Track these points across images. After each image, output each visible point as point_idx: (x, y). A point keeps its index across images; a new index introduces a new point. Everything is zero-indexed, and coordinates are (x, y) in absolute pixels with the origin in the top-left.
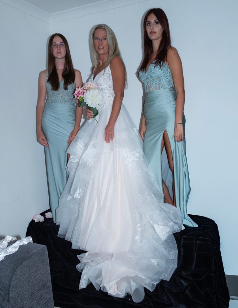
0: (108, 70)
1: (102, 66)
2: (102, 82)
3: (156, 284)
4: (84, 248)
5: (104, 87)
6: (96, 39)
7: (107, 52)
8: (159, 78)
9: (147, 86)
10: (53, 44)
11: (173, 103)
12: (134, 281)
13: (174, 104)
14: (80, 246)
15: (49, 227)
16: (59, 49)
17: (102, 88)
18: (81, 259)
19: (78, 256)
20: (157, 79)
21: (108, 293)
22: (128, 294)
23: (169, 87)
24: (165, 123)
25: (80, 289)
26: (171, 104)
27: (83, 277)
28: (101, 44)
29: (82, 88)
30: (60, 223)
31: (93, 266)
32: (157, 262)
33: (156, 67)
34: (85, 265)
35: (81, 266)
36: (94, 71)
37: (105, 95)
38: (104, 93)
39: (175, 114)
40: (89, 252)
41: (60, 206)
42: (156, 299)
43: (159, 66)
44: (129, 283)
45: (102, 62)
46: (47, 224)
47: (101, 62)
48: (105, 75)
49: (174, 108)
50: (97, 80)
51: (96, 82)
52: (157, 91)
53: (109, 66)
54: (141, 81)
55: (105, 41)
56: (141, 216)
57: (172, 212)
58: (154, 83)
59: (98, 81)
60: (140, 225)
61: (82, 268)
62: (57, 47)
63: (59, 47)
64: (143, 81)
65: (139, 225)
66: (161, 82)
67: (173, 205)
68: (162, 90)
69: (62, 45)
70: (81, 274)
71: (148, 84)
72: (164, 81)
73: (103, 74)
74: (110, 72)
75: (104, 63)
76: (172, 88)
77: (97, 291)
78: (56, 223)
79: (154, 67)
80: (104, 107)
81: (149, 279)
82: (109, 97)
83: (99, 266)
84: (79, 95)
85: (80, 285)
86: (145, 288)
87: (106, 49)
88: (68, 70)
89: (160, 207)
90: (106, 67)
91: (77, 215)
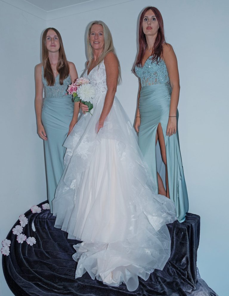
0: (102, 65)
1: (96, 61)
2: (97, 77)
3: (150, 274)
4: (80, 238)
5: (98, 82)
6: (92, 34)
7: (102, 47)
8: (156, 73)
9: (143, 81)
10: (47, 38)
11: (168, 97)
12: (128, 270)
13: (169, 99)
14: (75, 236)
15: (46, 217)
16: (53, 42)
17: (97, 83)
18: (77, 249)
19: (74, 246)
20: (154, 74)
21: (103, 282)
22: (122, 283)
23: (165, 82)
24: (159, 116)
25: (76, 278)
26: (166, 98)
27: (79, 266)
28: (97, 39)
29: (75, 84)
30: (57, 213)
31: (88, 256)
32: (150, 252)
33: (153, 63)
34: (81, 254)
35: (77, 256)
36: (88, 66)
37: (99, 89)
38: (98, 87)
39: (169, 108)
40: (84, 242)
41: (57, 197)
42: (149, 288)
43: (156, 62)
44: (124, 273)
45: (97, 58)
46: (44, 215)
47: (95, 57)
48: (100, 70)
49: (169, 102)
50: (91, 75)
51: (91, 77)
52: (154, 85)
53: (103, 61)
54: (137, 76)
55: (101, 36)
56: (135, 207)
57: (165, 203)
58: (151, 78)
59: (93, 76)
60: (134, 215)
61: (78, 258)
62: (51, 40)
63: (53, 40)
64: (139, 76)
65: (132, 216)
66: (157, 77)
67: (166, 196)
68: (159, 85)
69: (56, 38)
70: (77, 263)
71: (144, 78)
72: (160, 76)
73: (97, 69)
74: (104, 68)
75: (98, 58)
76: (167, 83)
77: (92, 280)
78: (53, 214)
79: (152, 63)
80: (99, 102)
81: (143, 269)
82: (103, 92)
83: (94, 256)
84: (72, 91)
85: (76, 275)
86: (139, 278)
87: (102, 44)
88: (62, 63)
89: (154, 198)
90: (100, 62)
91: (73, 206)
